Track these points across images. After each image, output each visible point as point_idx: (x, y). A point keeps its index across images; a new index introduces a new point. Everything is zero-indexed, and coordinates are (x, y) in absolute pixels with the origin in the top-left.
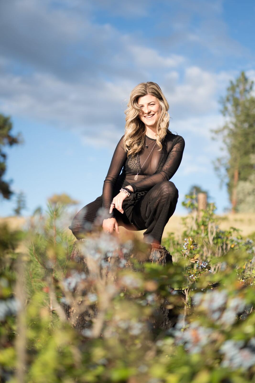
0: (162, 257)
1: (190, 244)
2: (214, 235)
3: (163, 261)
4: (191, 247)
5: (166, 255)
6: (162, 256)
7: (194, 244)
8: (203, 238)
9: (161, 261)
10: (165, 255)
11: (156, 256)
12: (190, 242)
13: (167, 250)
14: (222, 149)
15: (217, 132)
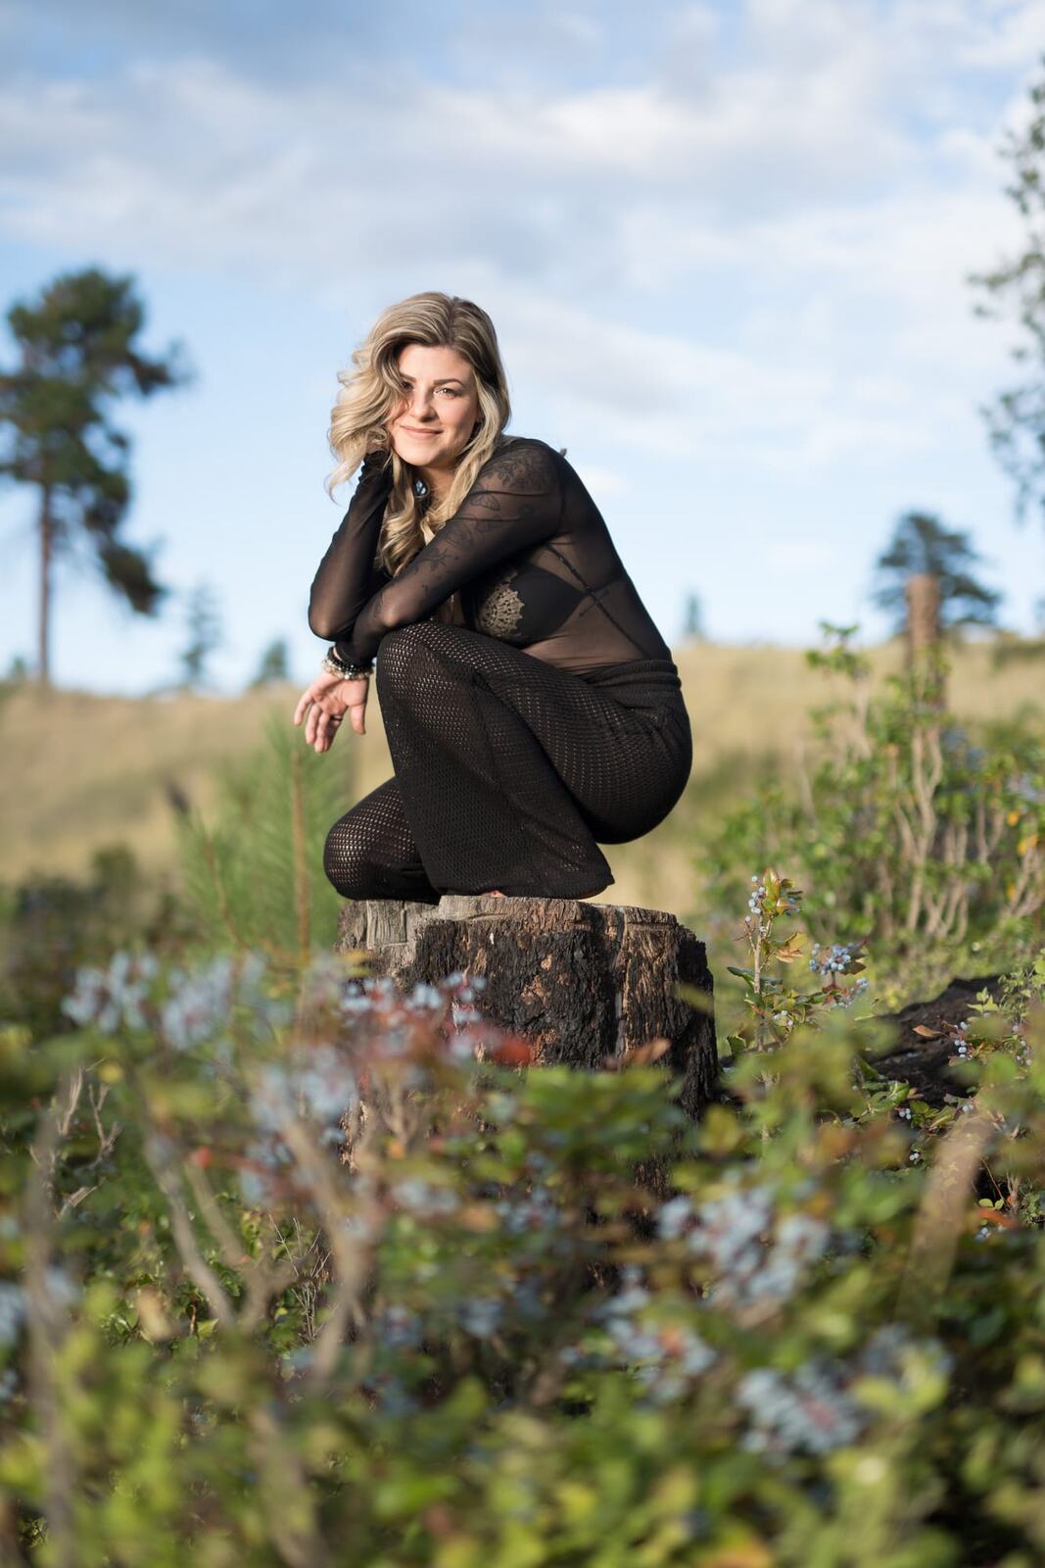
0: (664, 957)
1: (772, 896)
2: (937, 776)
3: (667, 971)
4: (776, 907)
5: (676, 948)
6: (661, 952)
7: (790, 894)
8: (894, 795)
9: (658, 970)
10: (672, 946)
11: (639, 953)
12: (771, 890)
13: (681, 928)
14: (1020, 355)
15: (995, 282)
